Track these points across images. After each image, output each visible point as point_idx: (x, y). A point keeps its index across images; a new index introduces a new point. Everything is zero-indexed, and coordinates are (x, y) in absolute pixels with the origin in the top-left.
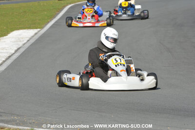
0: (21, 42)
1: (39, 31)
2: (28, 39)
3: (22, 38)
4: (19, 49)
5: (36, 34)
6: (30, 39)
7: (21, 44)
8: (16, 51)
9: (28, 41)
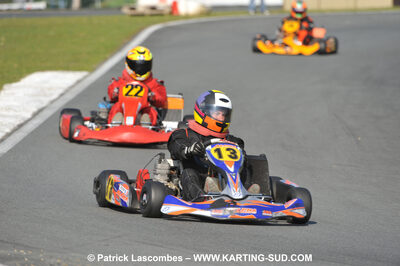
0: (45, 95)
1: (85, 77)
2: (61, 91)
3: (50, 89)
4: (40, 111)
5: (79, 82)
6: (67, 91)
7: (45, 101)
8: (35, 115)
9: (62, 95)
